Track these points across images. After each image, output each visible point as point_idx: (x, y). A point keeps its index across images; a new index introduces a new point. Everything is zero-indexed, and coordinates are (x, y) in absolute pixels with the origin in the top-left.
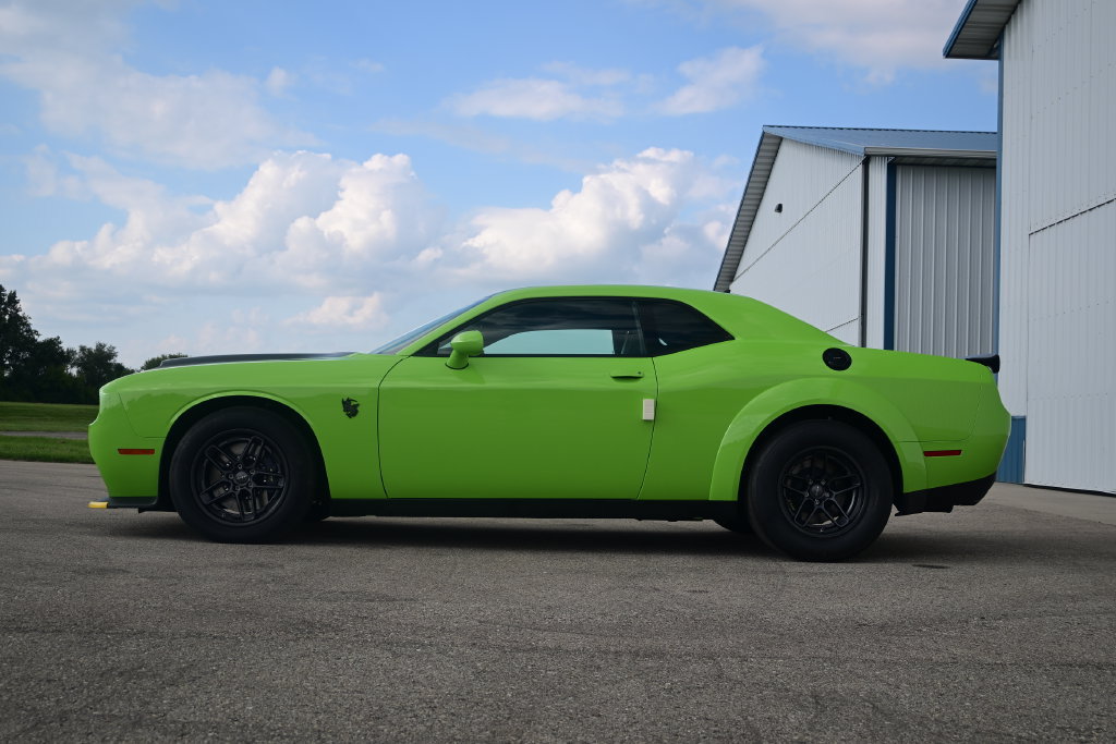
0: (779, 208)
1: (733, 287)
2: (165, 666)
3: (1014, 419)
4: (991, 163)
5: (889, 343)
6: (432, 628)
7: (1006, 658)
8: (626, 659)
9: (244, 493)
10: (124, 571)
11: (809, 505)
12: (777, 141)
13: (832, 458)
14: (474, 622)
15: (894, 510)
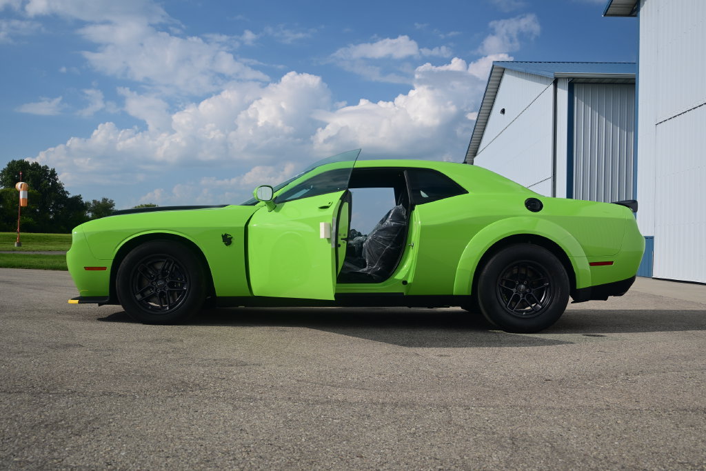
0: (503, 111)
1: (476, 159)
2: (78, 419)
3: (646, 238)
4: (632, 81)
5: (570, 195)
6: (266, 386)
7: (643, 405)
8: (388, 408)
9: (162, 294)
10: (80, 346)
11: (516, 298)
12: (502, 70)
13: (531, 267)
14: (294, 382)
15: (571, 299)
